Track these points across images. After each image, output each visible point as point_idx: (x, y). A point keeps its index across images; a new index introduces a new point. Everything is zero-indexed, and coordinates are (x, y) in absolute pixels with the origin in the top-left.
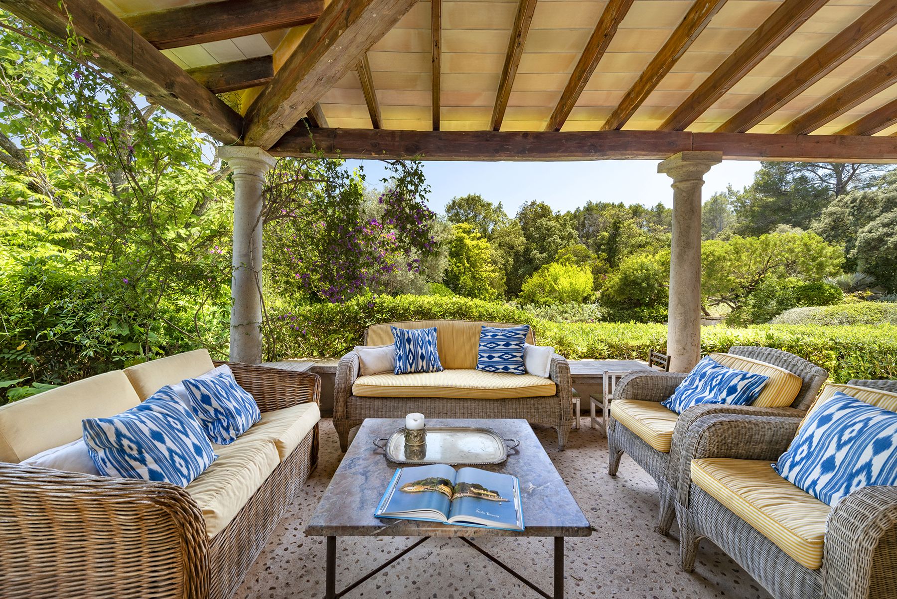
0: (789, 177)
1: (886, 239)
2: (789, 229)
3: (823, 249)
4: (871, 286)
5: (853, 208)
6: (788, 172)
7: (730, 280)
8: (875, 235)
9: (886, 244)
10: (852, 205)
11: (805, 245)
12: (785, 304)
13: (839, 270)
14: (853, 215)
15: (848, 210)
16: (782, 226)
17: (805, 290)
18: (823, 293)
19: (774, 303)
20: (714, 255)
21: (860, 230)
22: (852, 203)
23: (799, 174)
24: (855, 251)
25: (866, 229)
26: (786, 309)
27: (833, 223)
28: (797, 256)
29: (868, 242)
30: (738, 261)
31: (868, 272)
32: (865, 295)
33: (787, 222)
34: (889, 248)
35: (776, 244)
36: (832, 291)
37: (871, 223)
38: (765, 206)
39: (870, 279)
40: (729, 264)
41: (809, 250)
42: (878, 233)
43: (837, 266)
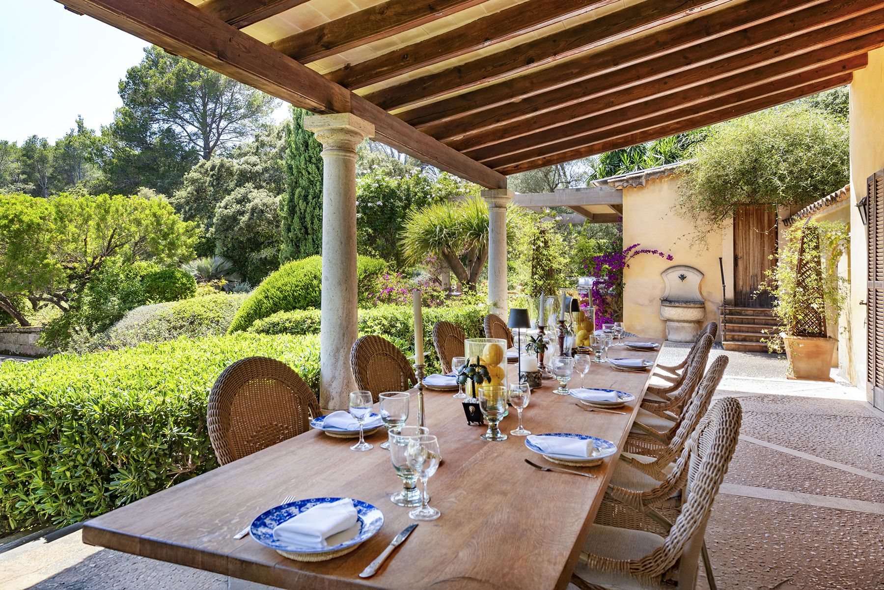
0: (155, 127)
1: (239, 217)
2: (152, 195)
3: (174, 223)
4: (228, 273)
5: (212, 176)
6: (153, 119)
7: (47, 265)
8: (229, 212)
9: (239, 223)
10: (211, 173)
11: (155, 215)
12: (130, 300)
13: (192, 252)
14: (213, 185)
15: (208, 179)
16: (144, 190)
17: (154, 280)
18: (175, 283)
19: (115, 300)
20: (21, 221)
21: (218, 205)
22: (211, 170)
23: (166, 126)
24: (212, 230)
25: (223, 204)
26: (130, 309)
27: (195, 193)
28: (146, 230)
29: (224, 219)
30: (62, 233)
31: (226, 256)
32: (220, 284)
33: (151, 185)
34: (241, 228)
35: (117, 211)
36: (184, 280)
37: (227, 198)
38: (128, 160)
39: (228, 265)
40: (47, 237)
41: (159, 224)
42: (233, 210)
43: (190, 247)
